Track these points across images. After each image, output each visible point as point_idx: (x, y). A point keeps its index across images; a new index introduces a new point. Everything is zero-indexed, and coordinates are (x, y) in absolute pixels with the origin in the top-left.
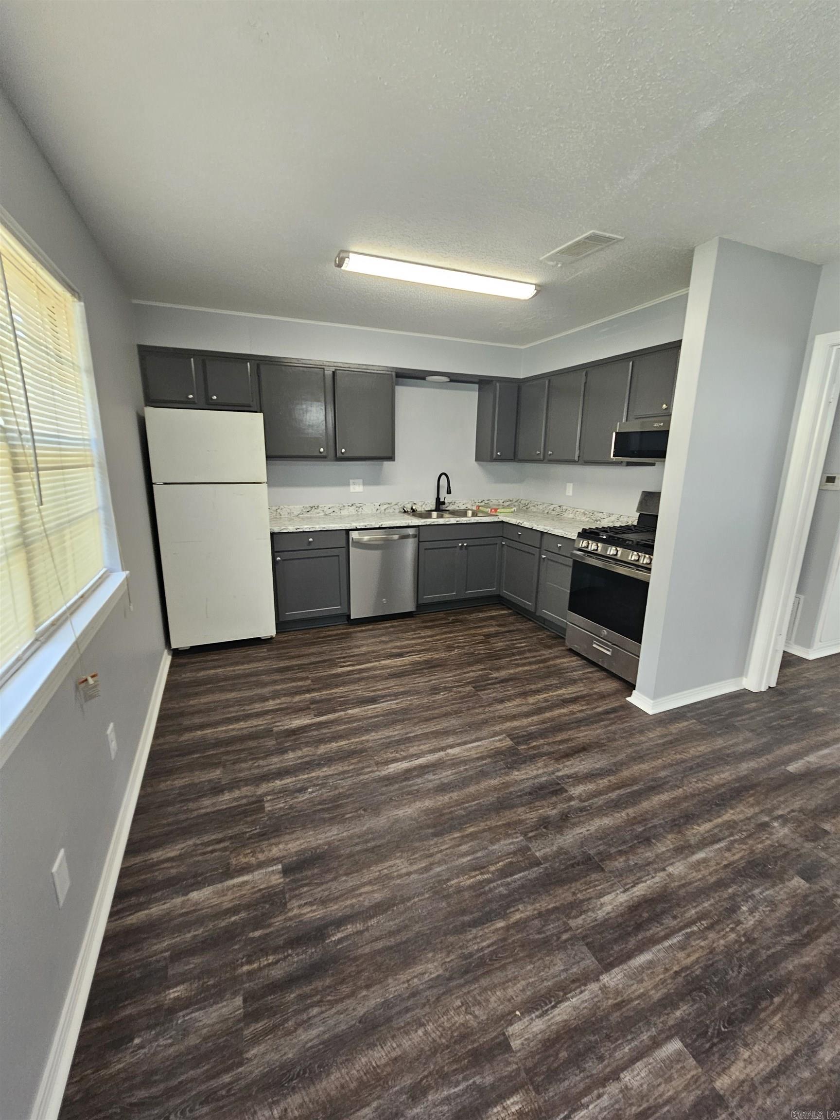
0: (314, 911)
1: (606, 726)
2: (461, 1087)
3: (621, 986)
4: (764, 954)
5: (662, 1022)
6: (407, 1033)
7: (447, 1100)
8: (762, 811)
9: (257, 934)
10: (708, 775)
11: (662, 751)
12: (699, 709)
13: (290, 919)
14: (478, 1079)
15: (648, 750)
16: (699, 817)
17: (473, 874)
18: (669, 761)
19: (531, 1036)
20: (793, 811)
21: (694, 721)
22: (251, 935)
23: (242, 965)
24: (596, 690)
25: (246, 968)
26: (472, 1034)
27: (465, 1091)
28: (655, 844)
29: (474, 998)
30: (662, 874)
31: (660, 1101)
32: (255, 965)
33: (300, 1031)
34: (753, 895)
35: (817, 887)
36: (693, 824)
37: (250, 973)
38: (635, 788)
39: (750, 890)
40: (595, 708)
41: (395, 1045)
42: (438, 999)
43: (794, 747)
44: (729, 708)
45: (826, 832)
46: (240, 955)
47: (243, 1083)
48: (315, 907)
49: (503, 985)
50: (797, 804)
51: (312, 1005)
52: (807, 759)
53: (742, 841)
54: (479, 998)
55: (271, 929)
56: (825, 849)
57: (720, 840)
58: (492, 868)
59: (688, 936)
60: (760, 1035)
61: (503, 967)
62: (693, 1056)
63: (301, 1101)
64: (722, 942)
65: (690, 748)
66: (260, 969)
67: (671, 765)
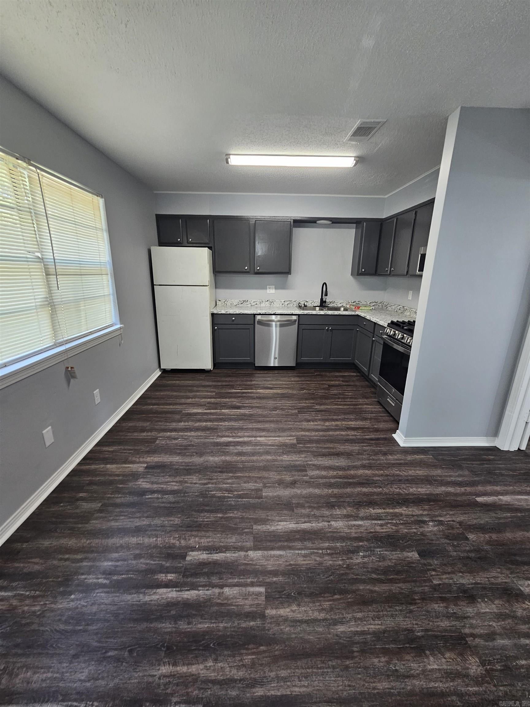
0: (147, 485)
1: (363, 446)
2: (155, 562)
3: (255, 558)
4: (351, 576)
5: (263, 579)
6: (149, 537)
7: (147, 564)
8: (428, 515)
9: (121, 486)
10: (408, 487)
11: (389, 467)
12: (442, 451)
13: (136, 485)
14: (164, 563)
15: (379, 464)
16: (378, 505)
17: (225, 492)
18: (388, 473)
19: (197, 558)
20: (453, 521)
21: (431, 457)
22: (119, 486)
23: (108, 494)
24: (375, 426)
25: (109, 495)
26: (174, 548)
27: (155, 564)
28: (335, 509)
29: (185, 537)
30: (326, 524)
31: (234, 604)
32: (113, 496)
33: (113, 521)
34: (374, 551)
35: (423, 561)
36: (370, 507)
37: (109, 497)
38: (351, 480)
39: (375, 547)
40: (366, 435)
41: (142, 539)
42: (170, 531)
43: (498, 488)
44: (467, 455)
45: (467, 539)
46: (110, 491)
47: (84, 529)
48: (148, 484)
49: (201, 537)
50: (461, 518)
51: (122, 516)
52: (501, 497)
53: (396, 525)
54: (187, 537)
55: (127, 486)
56: (454, 546)
57: (380, 520)
58: (236, 493)
59: (312, 553)
60: (311, 605)
61: (207, 531)
62: (266, 597)
63: (98, 542)
64: (331, 562)
65: (411, 470)
66: (113, 497)
67: (387, 475)
